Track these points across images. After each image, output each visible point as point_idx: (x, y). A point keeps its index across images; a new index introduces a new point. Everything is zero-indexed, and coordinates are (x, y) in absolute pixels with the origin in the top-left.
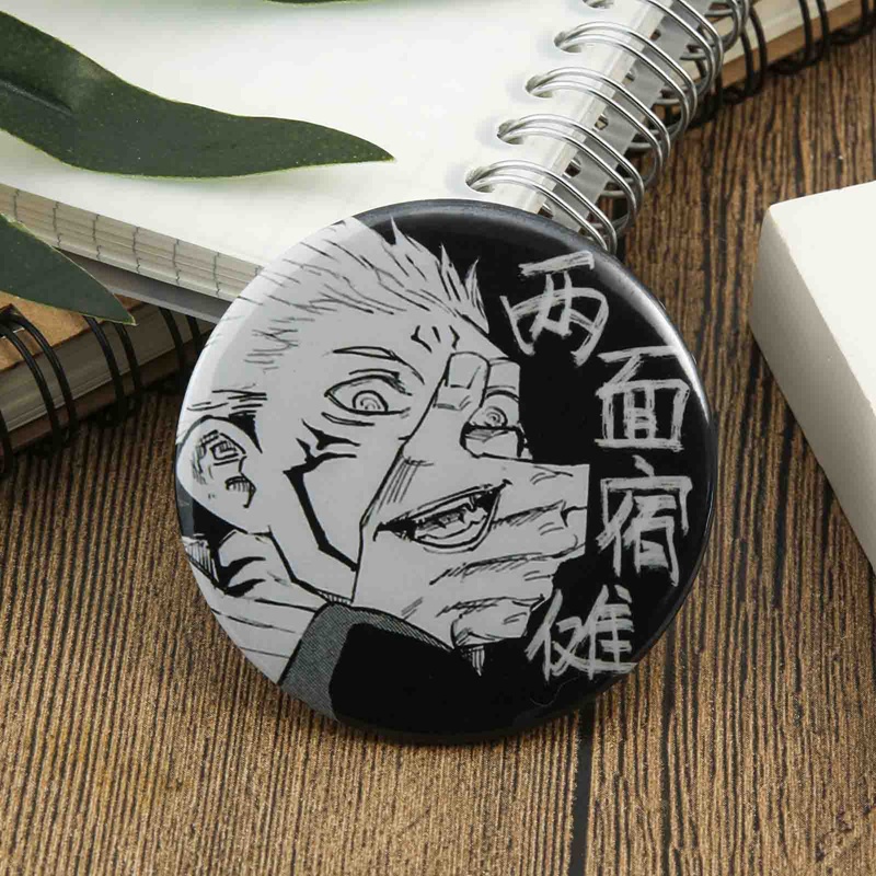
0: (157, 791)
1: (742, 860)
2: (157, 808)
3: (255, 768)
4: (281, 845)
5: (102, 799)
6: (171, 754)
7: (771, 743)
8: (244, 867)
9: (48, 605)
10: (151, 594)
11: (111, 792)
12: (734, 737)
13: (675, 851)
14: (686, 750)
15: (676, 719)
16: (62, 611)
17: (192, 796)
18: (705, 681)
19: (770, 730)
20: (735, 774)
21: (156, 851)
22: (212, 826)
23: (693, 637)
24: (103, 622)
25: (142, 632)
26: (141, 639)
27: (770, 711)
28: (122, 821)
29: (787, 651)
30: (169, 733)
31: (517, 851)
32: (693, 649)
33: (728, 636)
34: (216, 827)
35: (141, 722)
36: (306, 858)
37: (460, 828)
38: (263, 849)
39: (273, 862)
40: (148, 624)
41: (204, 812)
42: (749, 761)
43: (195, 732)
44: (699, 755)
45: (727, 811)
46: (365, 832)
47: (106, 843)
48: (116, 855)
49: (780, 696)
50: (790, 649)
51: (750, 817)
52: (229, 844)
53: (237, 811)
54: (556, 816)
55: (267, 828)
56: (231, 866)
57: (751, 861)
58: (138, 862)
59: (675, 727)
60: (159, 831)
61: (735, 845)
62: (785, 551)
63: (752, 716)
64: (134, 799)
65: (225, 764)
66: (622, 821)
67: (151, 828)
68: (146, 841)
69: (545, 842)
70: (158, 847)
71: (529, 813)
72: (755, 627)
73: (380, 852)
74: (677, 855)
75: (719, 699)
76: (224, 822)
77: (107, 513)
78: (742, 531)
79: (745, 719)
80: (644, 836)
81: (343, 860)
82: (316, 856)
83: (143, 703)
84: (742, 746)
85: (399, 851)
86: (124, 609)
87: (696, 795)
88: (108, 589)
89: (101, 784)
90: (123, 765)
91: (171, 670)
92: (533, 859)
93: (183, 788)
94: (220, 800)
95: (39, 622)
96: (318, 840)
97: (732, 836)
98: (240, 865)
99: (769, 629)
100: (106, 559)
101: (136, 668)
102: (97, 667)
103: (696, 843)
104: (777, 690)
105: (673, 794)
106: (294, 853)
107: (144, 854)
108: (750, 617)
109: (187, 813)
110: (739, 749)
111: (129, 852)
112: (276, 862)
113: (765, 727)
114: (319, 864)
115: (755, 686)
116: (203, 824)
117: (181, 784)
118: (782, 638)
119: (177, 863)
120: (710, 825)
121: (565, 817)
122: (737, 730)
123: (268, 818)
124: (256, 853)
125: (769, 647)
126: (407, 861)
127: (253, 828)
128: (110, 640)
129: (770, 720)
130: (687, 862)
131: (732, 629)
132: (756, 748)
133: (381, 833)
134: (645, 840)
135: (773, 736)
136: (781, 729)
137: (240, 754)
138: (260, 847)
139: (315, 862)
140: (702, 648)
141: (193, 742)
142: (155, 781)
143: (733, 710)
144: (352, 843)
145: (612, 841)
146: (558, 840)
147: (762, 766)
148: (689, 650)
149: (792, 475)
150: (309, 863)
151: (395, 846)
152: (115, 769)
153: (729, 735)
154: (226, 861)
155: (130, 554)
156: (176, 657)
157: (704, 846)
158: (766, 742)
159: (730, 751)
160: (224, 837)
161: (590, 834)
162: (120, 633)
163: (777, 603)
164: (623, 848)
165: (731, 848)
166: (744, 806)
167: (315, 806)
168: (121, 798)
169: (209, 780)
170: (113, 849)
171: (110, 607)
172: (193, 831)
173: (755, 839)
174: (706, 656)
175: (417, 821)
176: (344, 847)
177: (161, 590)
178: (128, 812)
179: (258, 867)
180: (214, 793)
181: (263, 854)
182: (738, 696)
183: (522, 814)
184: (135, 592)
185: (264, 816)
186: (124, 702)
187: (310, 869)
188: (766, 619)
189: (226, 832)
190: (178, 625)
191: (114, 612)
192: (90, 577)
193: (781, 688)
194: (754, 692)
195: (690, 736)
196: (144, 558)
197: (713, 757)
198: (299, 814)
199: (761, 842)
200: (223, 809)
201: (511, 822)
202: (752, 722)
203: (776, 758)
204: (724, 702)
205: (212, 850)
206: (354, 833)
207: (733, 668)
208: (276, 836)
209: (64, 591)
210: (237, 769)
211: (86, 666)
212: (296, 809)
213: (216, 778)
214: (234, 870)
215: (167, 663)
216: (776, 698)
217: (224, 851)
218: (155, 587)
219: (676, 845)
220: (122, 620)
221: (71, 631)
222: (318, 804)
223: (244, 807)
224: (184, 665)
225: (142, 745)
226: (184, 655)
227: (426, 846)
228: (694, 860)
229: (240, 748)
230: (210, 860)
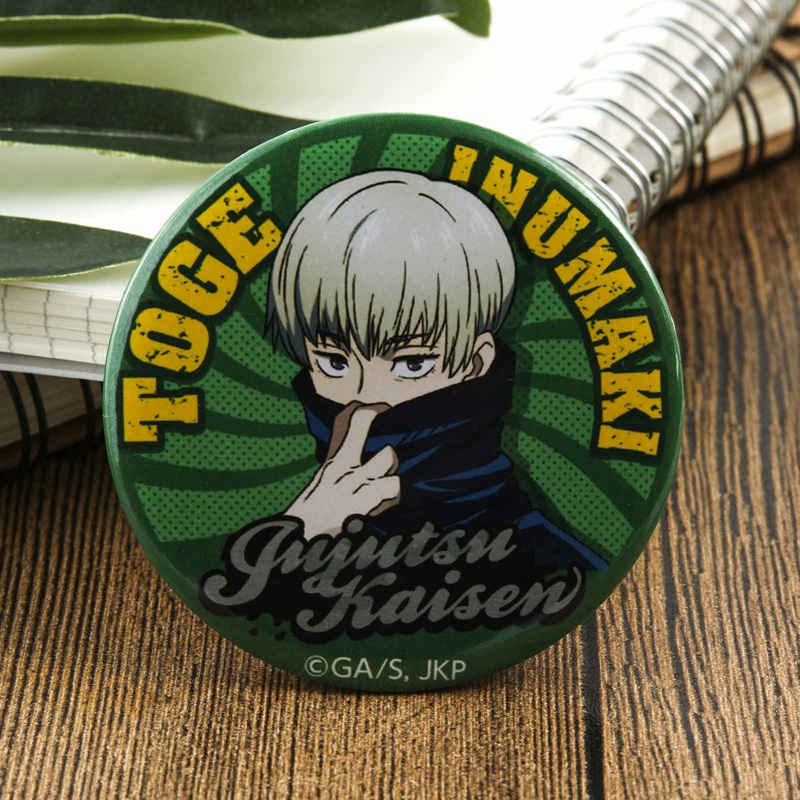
0: (146, 704)
1: (767, 718)
2: (147, 717)
3: (247, 681)
4: (279, 735)
5: (88, 714)
6: (158, 677)
7: (784, 632)
8: (242, 753)
9: (24, 580)
10: (129, 568)
11: (97, 709)
12: (744, 630)
13: (695, 715)
14: (695, 641)
15: (682, 621)
16: (38, 584)
17: (183, 705)
18: (707, 593)
19: (781, 624)
20: (749, 657)
21: (148, 747)
22: (205, 725)
23: (690, 563)
24: (81, 589)
25: (122, 594)
26: (121, 599)
27: (778, 611)
28: (110, 728)
29: (789, 568)
30: (155, 663)
31: (529, 726)
32: (691, 572)
33: (726, 562)
34: (210, 725)
35: (125, 657)
36: (307, 743)
37: (467, 714)
38: (261, 739)
39: (272, 748)
40: (127, 588)
41: (196, 716)
42: (763, 647)
43: (182, 660)
44: (709, 646)
45: (746, 683)
46: (367, 722)
47: (95, 745)
48: (105, 752)
49: (787, 600)
50: (793, 567)
51: (770, 688)
52: (224, 737)
53: (231, 713)
54: (566, 698)
55: (263, 724)
56: (228, 753)
57: (777, 718)
58: (129, 756)
59: (682, 627)
60: (150, 733)
61: (758, 707)
62: (774, 499)
63: (760, 614)
64: (122, 712)
65: (215, 682)
66: (637, 697)
67: (141, 731)
68: (136, 741)
69: (558, 719)
70: (150, 744)
71: (538, 698)
72: (753, 552)
73: (384, 736)
74: (698, 718)
75: (724, 605)
76: (217, 722)
77: (80, 515)
78: (729, 488)
79: (753, 617)
80: (661, 707)
81: (346, 743)
82: (317, 741)
83: (127, 643)
84: (754, 636)
85: (405, 734)
86: (103, 580)
87: (711, 675)
88: (85, 566)
89: (87, 703)
90: (108, 688)
91: (154, 618)
92: (547, 731)
93: (173, 702)
94: (212, 706)
95: (15, 593)
96: (318, 729)
97: (753, 702)
98: (237, 752)
99: (768, 553)
100: (82, 546)
101: (118, 619)
102: (77, 621)
103: (716, 707)
104: (783, 595)
105: (687, 674)
106: (294, 740)
107: (135, 750)
108: (747, 547)
109: (179, 718)
110: (751, 639)
111: (119, 750)
112: (275, 747)
113: (775, 622)
114: (321, 747)
115: (759, 593)
116: (195, 725)
117: (170, 698)
118: (782, 559)
119: (171, 755)
120: (729, 694)
121: (575, 699)
122: (746, 625)
123: (264, 716)
124: (253, 742)
125: (770, 566)
126: (414, 741)
127: (249, 724)
128: (89, 601)
129: (780, 617)
130: (709, 722)
131: (729, 556)
132: (768, 636)
133: (384, 722)
134: (662, 709)
135: (785, 628)
136: (792, 622)
137: (230, 673)
138: (257, 738)
139: (317, 747)
140: (701, 570)
141: (181, 667)
142: (143, 698)
143: (740, 611)
144: (355, 731)
145: (629, 712)
146: (571, 716)
147: (777, 650)
148: (687, 572)
149: (773, 447)
150: (310, 747)
151: (399, 730)
152: (100, 691)
153: (739, 629)
154: (222, 750)
155: (105, 542)
156: (159, 609)
157: (725, 709)
158: (778, 632)
159: (741, 641)
160: (218, 732)
161: (604, 708)
162: (99, 595)
163: (773, 534)
164: (641, 717)
165: (754, 710)
166: (762, 679)
167: (312, 706)
168: (108, 712)
169: (200, 694)
170: (102, 749)
171: (88, 579)
172: (185, 730)
173: (778, 702)
174: (706, 576)
175: (421, 711)
176: (346, 734)
177: (140, 565)
178: (116, 721)
179: (256, 753)
180: (205, 702)
181: (261, 743)
182: (743, 602)
183: (531, 699)
184: (113, 568)
185: (260, 715)
186: (107, 644)
187: (312, 751)
188: (763, 547)
189: (221, 729)
190: (159, 587)
191: (92, 583)
192: (66, 559)
193: (786, 593)
194: (760, 598)
195: (698, 632)
196: (121, 543)
197: (724, 644)
198: (296, 711)
199: (785, 704)
200: (216, 713)
201: (520, 706)
202: (760, 620)
203: (790, 643)
204: (730, 607)
205: (206, 743)
206: (356, 723)
207: (735, 583)
208: (273, 728)
209: (40, 571)
210: (228, 683)
211: (65, 620)
212: (292, 709)
213: (207, 691)
214: (231, 755)
215: (150, 613)
216: (783, 601)
217: (219, 743)
218: (133, 563)
219: (696, 711)
220: (100, 587)
221: (48, 597)
222: (315, 704)
223: (237, 710)
224: (167, 613)
225: (127, 673)
226: (167, 607)
227: (432, 729)
228: (717, 720)
229: (230, 669)
230: (206, 749)
